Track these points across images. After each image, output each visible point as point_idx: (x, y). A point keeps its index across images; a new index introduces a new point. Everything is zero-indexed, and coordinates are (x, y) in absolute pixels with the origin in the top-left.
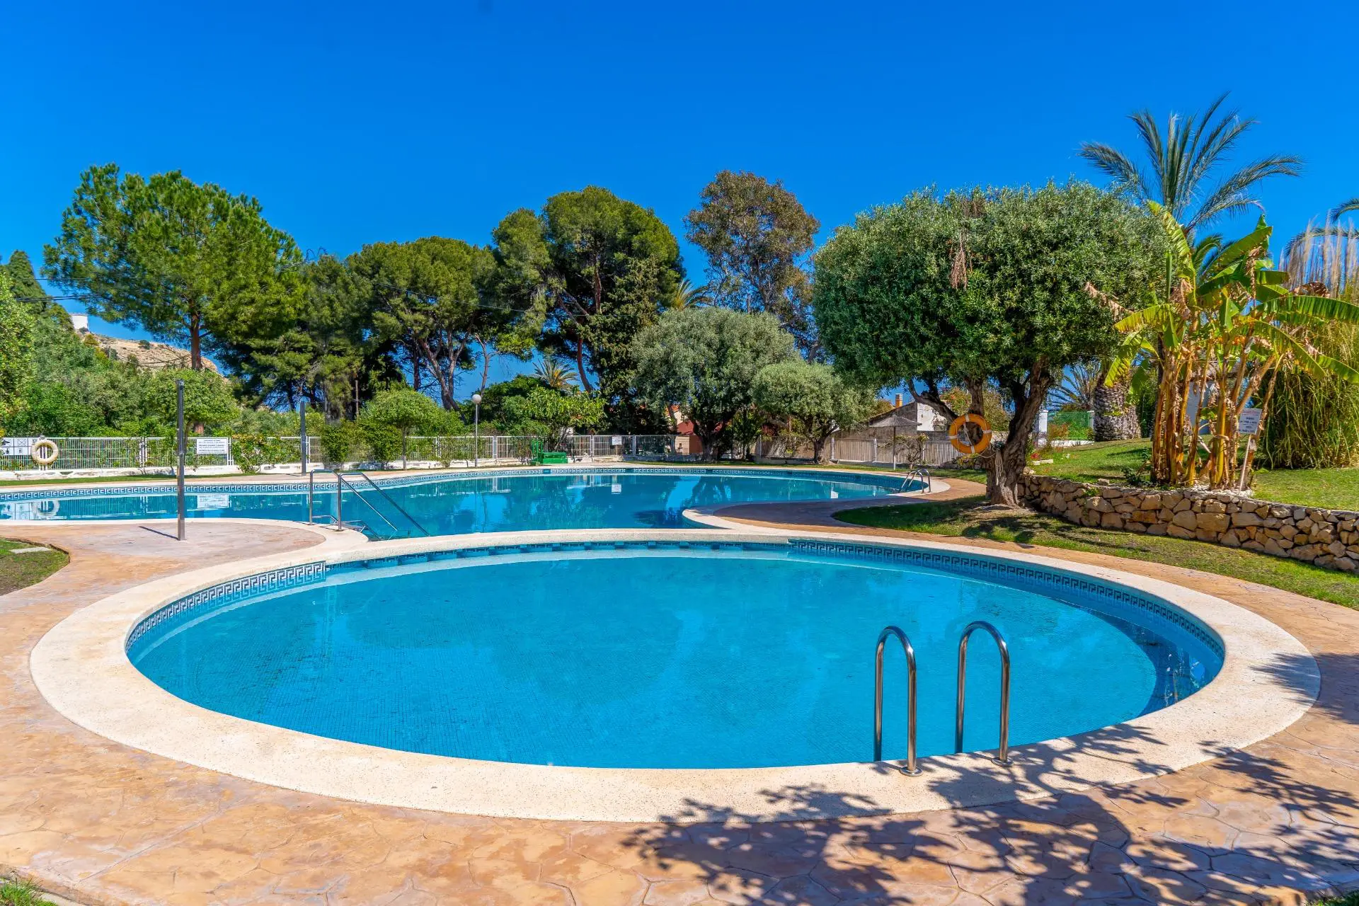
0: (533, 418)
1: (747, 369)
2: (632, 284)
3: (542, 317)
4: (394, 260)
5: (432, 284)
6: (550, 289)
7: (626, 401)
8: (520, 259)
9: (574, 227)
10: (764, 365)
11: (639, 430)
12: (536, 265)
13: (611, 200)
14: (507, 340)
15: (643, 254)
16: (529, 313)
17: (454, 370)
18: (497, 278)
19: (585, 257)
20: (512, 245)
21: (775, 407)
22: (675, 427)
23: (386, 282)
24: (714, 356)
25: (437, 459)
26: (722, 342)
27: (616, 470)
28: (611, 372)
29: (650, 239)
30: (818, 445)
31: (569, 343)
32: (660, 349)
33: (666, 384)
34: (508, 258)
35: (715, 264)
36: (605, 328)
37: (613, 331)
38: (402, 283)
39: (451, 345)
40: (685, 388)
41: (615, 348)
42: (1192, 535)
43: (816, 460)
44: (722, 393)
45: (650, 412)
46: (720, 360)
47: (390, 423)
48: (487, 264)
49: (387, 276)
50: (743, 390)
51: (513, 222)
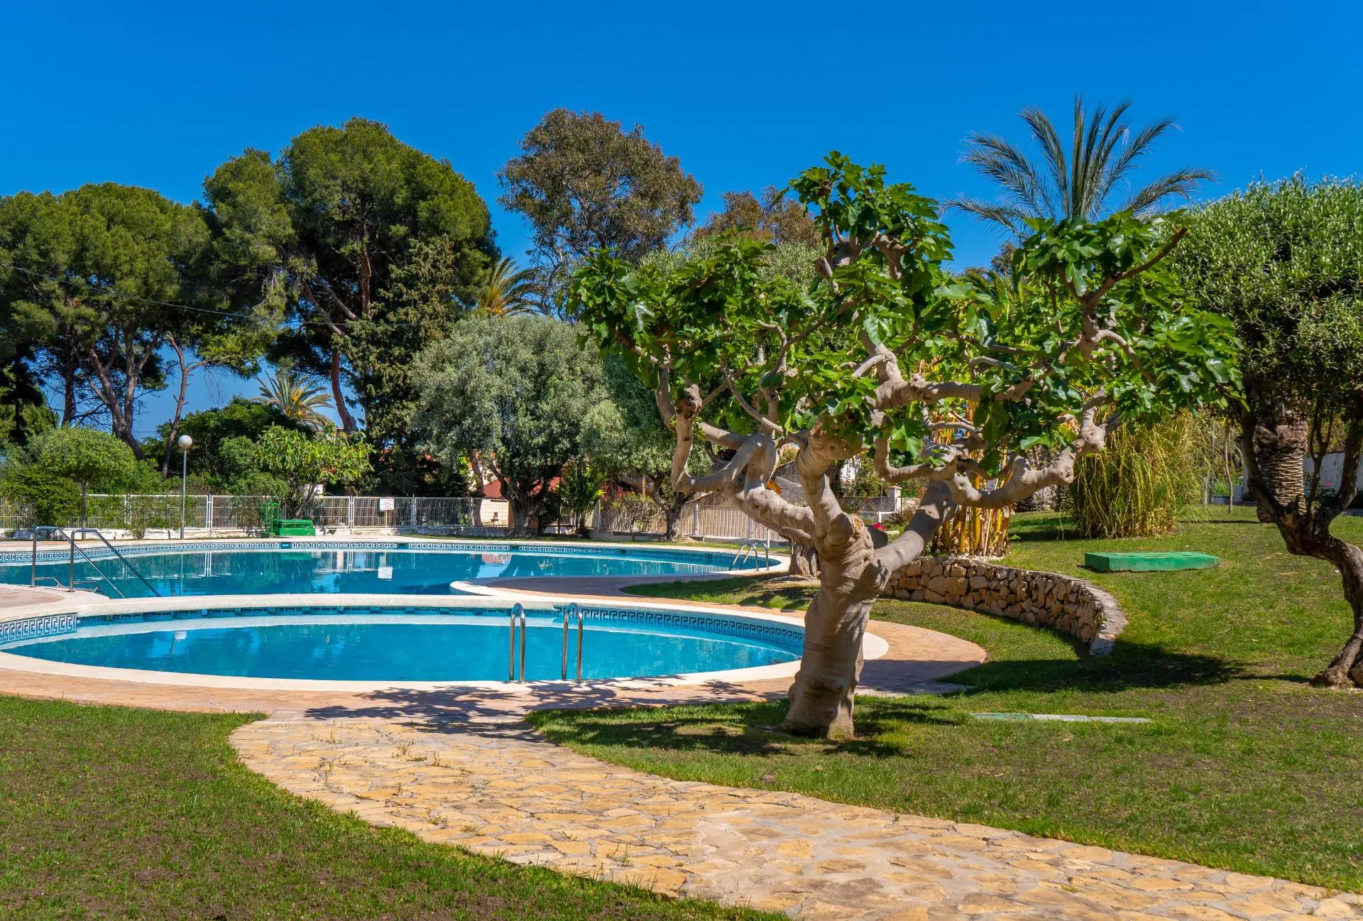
0: (265, 469)
1: (576, 404)
2: (416, 277)
3: (278, 314)
4: (49, 223)
5: (108, 261)
6: (292, 271)
7: (403, 446)
8: (248, 228)
9: (333, 182)
10: (600, 400)
11: (423, 490)
12: (272, 239)
13: (388, 145)
14: (219, 343)
15: (434, 228)
16: (259, 309)
17: (133, 390)
18: (209, 255)
19: (348, 228)
20: (234, 206)
21: (610, 460)
22: (480, 486)
23: (34, 256)
24: (530, 386)
25: (126, 527)
26: (542, 366)
27: (383, 545)
28: (381, 405)
29: (443, 206)
30: (672, 515)
31: (318, 350)
32: (451, 375)
33: (459, 423)
34: (229, 228)
35: (544, 243)
36: (374, 340)
37: (385, 345)
38: (62, 258)
39: (130, 352)
40: (488, 432)
41: (388, 371)
42: (942, 599)
43: (669, 535)
44: (540, 440)
45: (437, 465)
46: (539, 392)
47: (67, 473)
48: (196, 232)
49: (37, 247)
50: (571, 436)
51: (236, 171)
